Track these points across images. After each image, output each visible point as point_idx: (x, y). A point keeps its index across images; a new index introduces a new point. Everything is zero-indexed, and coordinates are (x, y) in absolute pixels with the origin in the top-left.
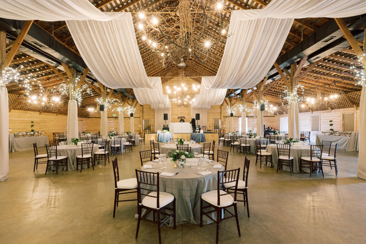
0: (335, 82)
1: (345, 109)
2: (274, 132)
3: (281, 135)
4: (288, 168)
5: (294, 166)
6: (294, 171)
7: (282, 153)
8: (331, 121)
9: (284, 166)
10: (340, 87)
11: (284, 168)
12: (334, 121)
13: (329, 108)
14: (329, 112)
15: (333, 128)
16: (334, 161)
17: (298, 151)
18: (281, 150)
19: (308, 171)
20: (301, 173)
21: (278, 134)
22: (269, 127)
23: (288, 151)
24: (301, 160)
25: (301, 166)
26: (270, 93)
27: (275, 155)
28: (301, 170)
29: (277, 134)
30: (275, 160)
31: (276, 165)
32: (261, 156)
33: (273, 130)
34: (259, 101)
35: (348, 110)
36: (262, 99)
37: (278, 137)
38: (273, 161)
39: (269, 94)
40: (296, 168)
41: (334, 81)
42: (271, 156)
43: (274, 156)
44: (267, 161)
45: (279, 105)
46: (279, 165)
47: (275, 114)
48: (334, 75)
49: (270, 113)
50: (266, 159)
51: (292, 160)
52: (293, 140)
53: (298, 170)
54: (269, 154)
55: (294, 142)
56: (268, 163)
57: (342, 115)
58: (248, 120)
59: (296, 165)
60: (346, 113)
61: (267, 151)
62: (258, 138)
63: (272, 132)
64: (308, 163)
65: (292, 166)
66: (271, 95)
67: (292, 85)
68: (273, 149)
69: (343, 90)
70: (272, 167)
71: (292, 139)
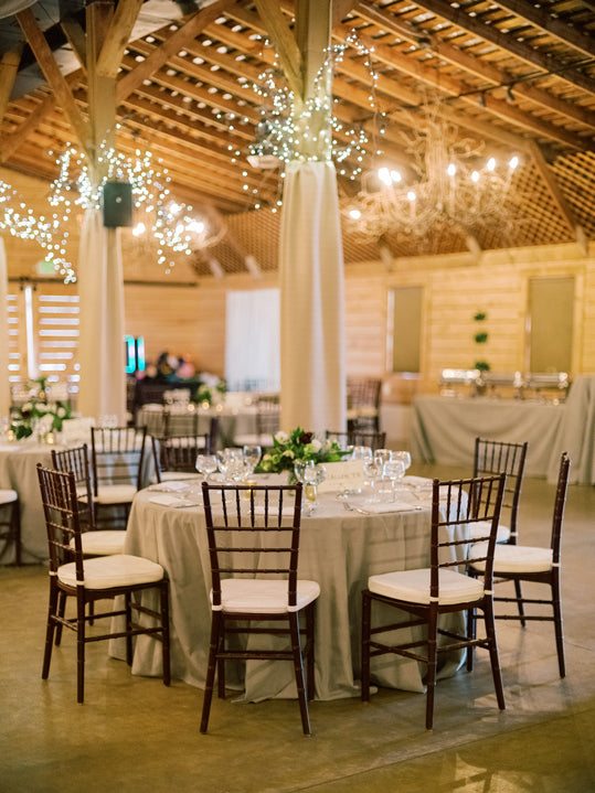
0: (511, 79)
1: (541, 250)
2: (193, 386)
3: (234, 404)
4: (285, 669)
5: (323, 654)
6: (324, 693)
7: (239, 561)
8: (480, 317)
9: (251, 664)
10: (527, 115)
11: (257, 676)
12: (492, 314)
13: (472, 243)
14: (468, 265)
15: (488, 358)
16: (550, 577)
17: (347, 528)
18: (237, 540)
19: (409, 674)
20: (365, 697)
21: (216, 396)
22: (163, 358)
23: (285, 540)
24: (370, 597)
25: (365, 649)
26: (171, 114)
27: (189, 578)
28: (363, 675)
29: (207, 396)
30: (188, 618)
31: (196, 661)
32: (86, 596)
33: (186, 373)
34: (93, 153)
35: (551, 258)
36: (113, 138)
37: (214, 423)
38: (179, 632)
39: (159, 125)
40: (335, 664)
41: (507, 72)
42: (162, 586)
43: (186, 582)
44: (131, 633)
45: (228, 208)
46: (215, 657)
47: (201, 269)
48: (514, 31)
49: (168, 253)
50: (127, 613)
51: (311, 608)
52: (316, 445)
53: (347, 677)
54: (145, 570)
55: (321, 458)
56: (143, 642)
57: (524, 284)
58: (37, 305)
59: (336, 649)
60: (544, 274)
61: (135, 550)
62: (75, 433)
63: (180, 385)
64: (405, 616)
65: (310, 654)
66: (175, 132)
67: (302, 42)
68: (176, 528)
69: (536, 139)
70: (168, 676)
71: (306, 438)
